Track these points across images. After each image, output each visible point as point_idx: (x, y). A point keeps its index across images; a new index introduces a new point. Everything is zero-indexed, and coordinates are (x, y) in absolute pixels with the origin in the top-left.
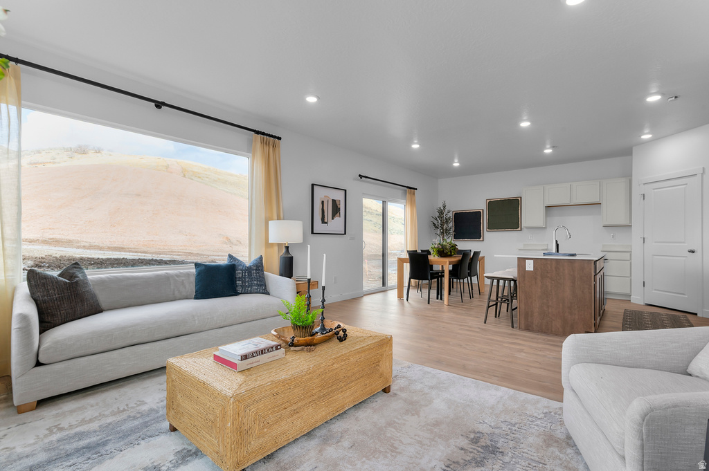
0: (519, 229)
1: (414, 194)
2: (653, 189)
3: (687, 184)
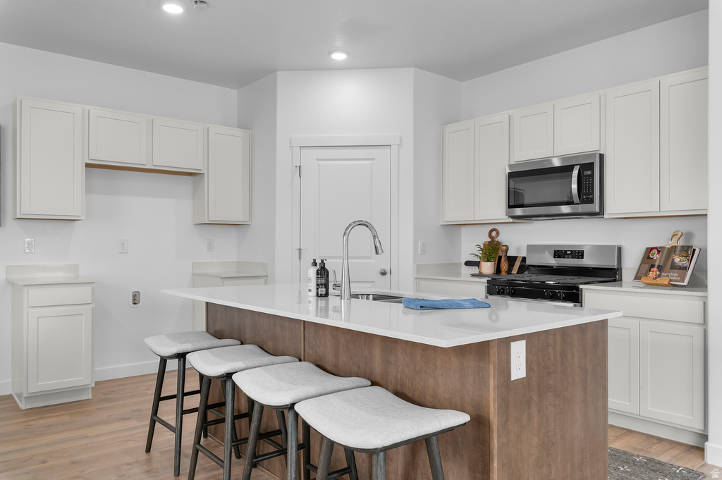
2: (317, 160)
3: (373, 159)
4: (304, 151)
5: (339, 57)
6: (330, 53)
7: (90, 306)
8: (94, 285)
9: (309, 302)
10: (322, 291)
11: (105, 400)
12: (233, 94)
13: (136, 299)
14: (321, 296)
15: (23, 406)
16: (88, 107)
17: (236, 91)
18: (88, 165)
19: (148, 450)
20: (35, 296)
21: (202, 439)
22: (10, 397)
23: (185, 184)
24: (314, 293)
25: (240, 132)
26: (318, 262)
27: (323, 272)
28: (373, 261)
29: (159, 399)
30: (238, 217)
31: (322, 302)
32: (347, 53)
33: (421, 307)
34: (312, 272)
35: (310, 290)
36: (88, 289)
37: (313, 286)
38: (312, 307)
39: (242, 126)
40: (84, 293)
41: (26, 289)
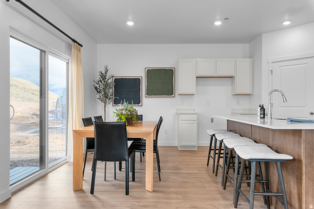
0: (173, 96)
1: (80, 50)
2: (280, 67)
3: (307, 63)
4: (273, 64)
5: (287, 23)
6: (282, 23)
7: (196, 121)
8: (198, 115)
9: (258, 120)
10: (262, 116)
11: (201, 151)
12: (247, 46)
13: (212, 120)
14: (262, 118)
15: (179, 149)
16: (197, 59)
17: (248, 44)
18: (197, 77)
19: (208, 165)
20: (182, 117)
21: (226, 166)
22: (177, 146)
23: (229, 81)
24: (259, 117)
25: (248, 60)
26: (261, 105)
27: (262, 108)
28: (307, 108)
29: (211, 149)
30: (248, 91)
31: (262, 120)
32: (290, 21)
33: (291, 121)
34: (259, 109)
35: (258, 116)
36: (196, 116)
37: (259, 114)
38: (259, 122)
39: (250, 57)
40: (195, 117)
41: (180, 115)
